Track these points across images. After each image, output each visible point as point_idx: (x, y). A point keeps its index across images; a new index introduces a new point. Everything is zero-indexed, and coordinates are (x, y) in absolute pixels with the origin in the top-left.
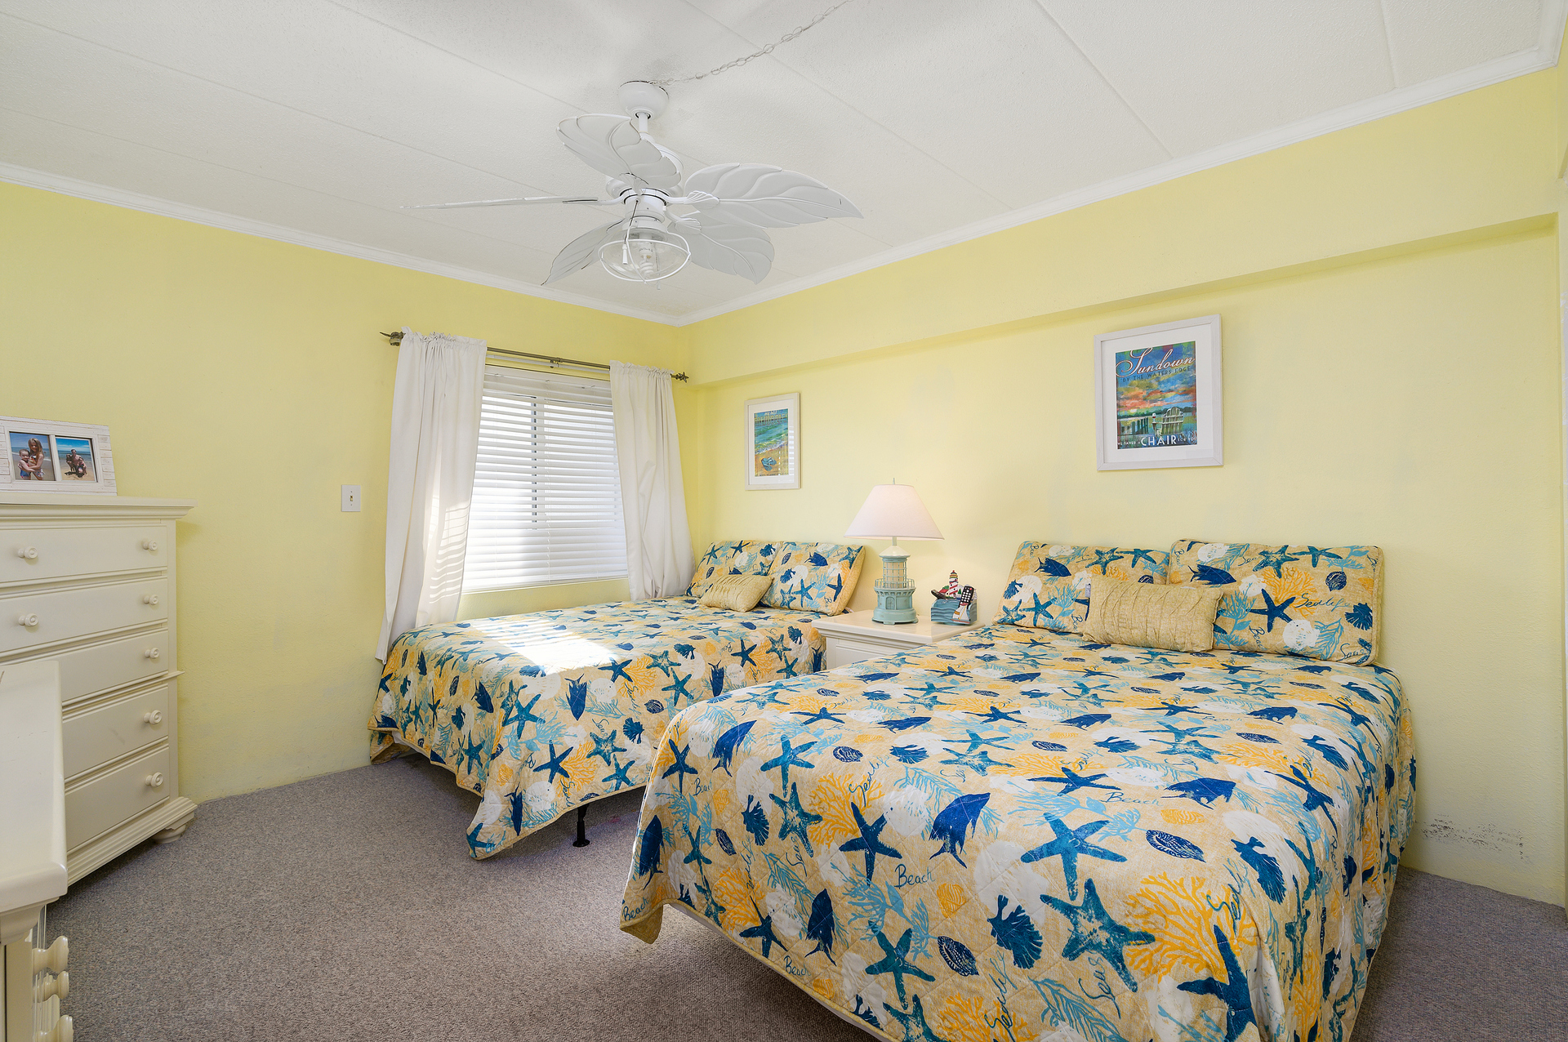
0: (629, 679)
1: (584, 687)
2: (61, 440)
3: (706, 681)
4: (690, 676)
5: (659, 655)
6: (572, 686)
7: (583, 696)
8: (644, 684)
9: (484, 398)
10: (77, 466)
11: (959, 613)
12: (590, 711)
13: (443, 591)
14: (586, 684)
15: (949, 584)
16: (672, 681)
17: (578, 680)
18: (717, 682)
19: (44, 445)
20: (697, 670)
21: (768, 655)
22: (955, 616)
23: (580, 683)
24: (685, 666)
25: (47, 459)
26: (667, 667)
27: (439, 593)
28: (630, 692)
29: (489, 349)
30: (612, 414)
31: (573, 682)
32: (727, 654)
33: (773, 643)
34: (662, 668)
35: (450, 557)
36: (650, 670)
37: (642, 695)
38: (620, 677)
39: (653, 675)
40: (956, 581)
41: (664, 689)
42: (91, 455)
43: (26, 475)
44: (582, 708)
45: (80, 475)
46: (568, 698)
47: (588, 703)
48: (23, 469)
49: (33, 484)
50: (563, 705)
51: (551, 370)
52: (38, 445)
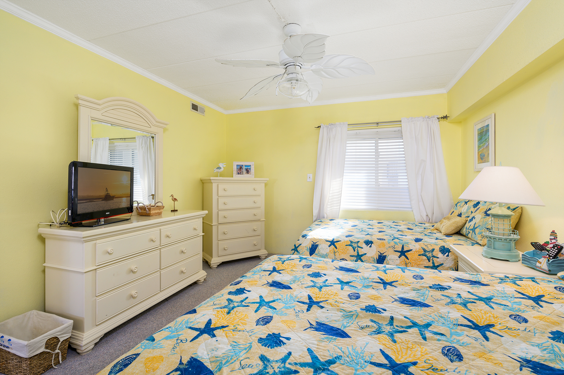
0: (336, 248)
1: (317, 246)
2: (246, 166)
3: (374, 258)
4: (366, 254)
5: (354, 242)
6: (313, 244)
7: (316, 249)
8: (342, 251)
9: (347, 142)
10: (248, 171)
11: (540, 263)
12: (316, 254)
13: (333, 208)
14: (318, 245)
15: (549, 240)
16: (355, 254)
17: (316, 243)
18: (381, 259)
19: (242, 167)
20: (372, 252)
21: (419, 257)
22: (538, 264)
23: (316, 244)
24: (365, 249)
25: (243, 170)
26: (355, 247)
27: (331, 208)
28: (335, 252)
29: (348, 125)
30: (402, 140)
31: (314, 243)
32: (391, 250)
33: (424, 251)
34: (353, 247)
35: (334, 197)
36: (347, 247)
37: (339, 255)
38: (332, 246)
39: (347, 249)
40: (554, 239)
41: (351, 256)
42: (250, 169)
43: (239, 174)
44: (313, 253)
45: (248, 173)
46: (310, 248)
47: (316, 252)
48: (238, 172)
49: (240, 175)
50: (307, 250)
51: (377, 127)
52: (241, 167)
